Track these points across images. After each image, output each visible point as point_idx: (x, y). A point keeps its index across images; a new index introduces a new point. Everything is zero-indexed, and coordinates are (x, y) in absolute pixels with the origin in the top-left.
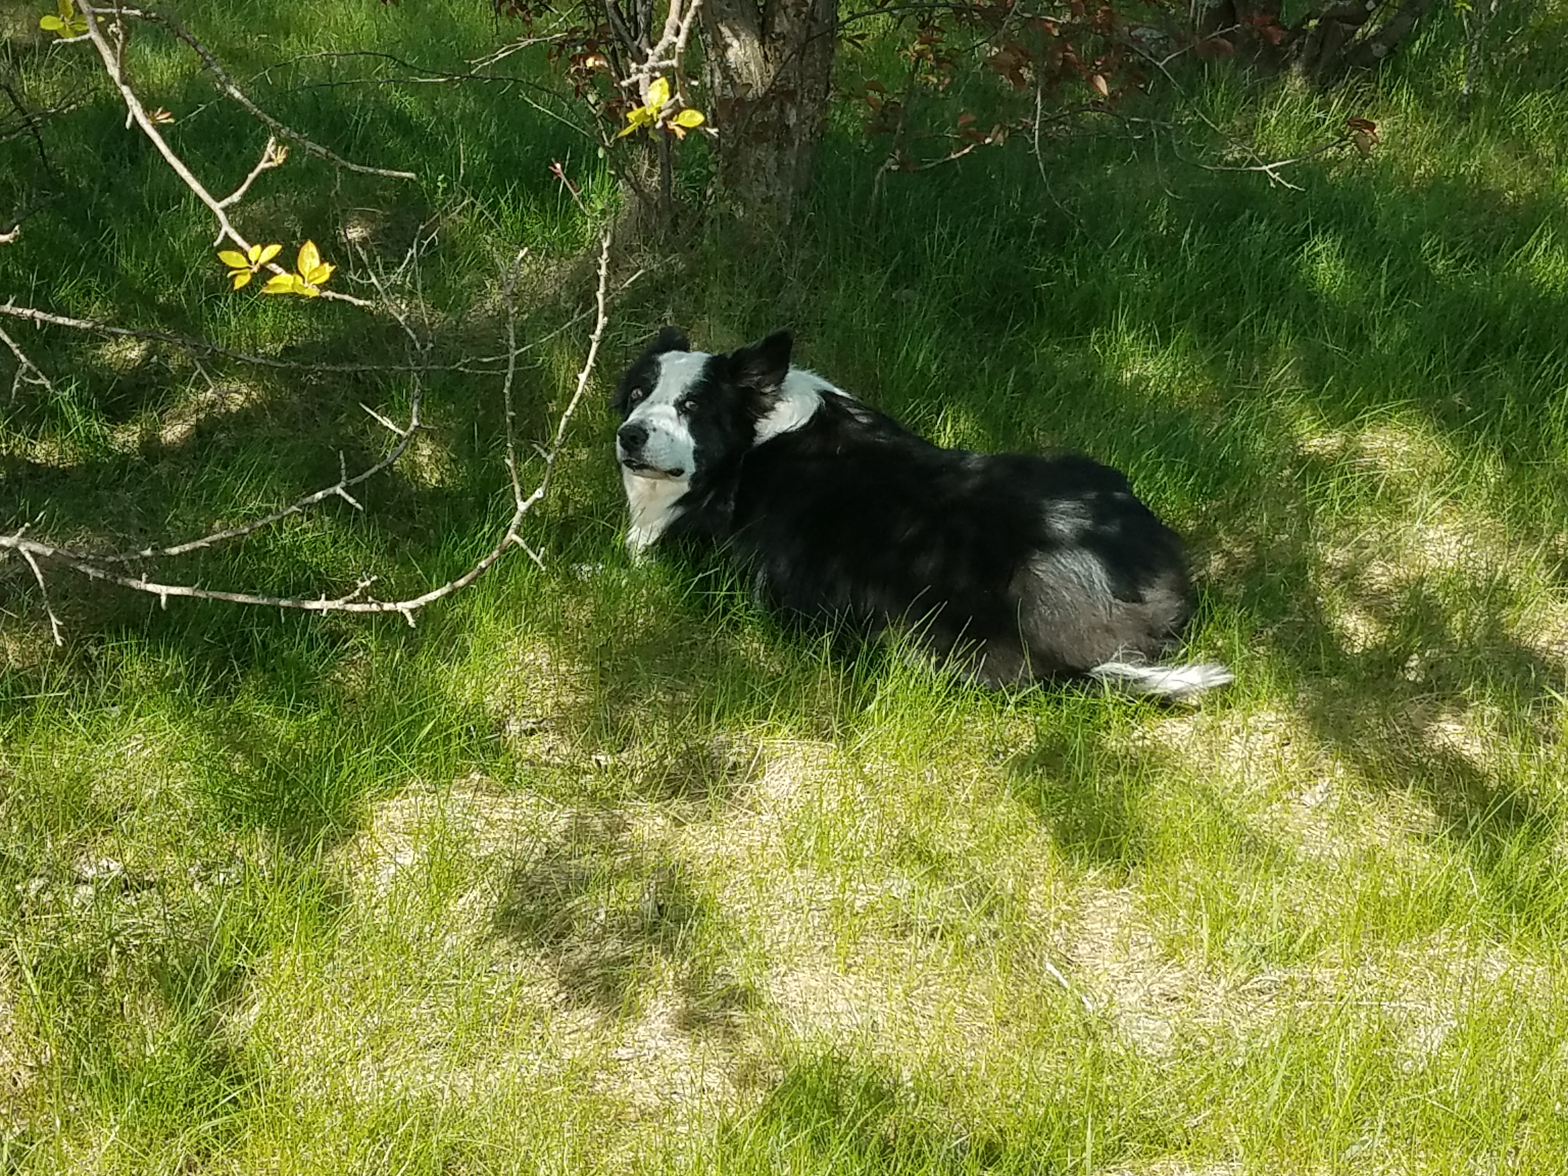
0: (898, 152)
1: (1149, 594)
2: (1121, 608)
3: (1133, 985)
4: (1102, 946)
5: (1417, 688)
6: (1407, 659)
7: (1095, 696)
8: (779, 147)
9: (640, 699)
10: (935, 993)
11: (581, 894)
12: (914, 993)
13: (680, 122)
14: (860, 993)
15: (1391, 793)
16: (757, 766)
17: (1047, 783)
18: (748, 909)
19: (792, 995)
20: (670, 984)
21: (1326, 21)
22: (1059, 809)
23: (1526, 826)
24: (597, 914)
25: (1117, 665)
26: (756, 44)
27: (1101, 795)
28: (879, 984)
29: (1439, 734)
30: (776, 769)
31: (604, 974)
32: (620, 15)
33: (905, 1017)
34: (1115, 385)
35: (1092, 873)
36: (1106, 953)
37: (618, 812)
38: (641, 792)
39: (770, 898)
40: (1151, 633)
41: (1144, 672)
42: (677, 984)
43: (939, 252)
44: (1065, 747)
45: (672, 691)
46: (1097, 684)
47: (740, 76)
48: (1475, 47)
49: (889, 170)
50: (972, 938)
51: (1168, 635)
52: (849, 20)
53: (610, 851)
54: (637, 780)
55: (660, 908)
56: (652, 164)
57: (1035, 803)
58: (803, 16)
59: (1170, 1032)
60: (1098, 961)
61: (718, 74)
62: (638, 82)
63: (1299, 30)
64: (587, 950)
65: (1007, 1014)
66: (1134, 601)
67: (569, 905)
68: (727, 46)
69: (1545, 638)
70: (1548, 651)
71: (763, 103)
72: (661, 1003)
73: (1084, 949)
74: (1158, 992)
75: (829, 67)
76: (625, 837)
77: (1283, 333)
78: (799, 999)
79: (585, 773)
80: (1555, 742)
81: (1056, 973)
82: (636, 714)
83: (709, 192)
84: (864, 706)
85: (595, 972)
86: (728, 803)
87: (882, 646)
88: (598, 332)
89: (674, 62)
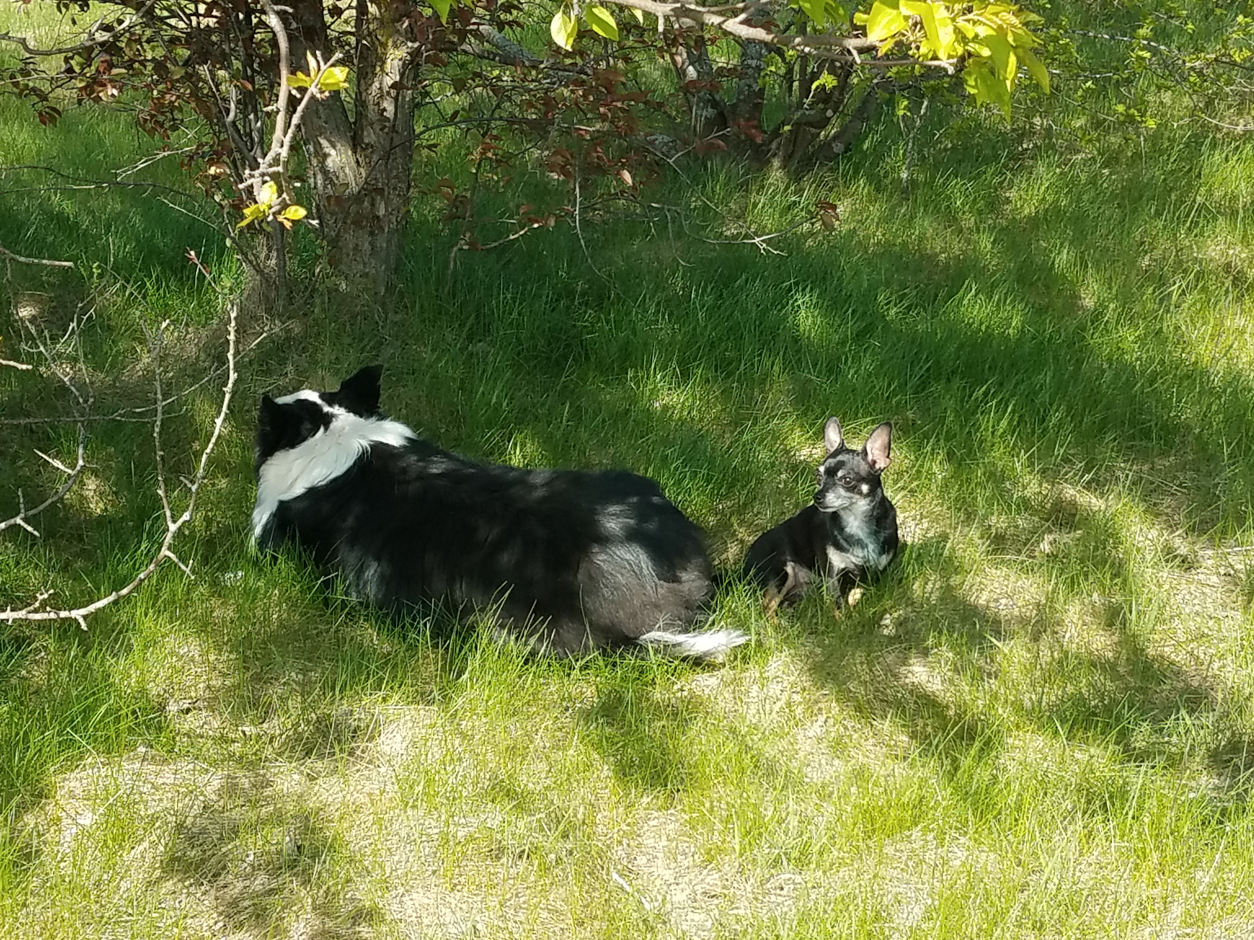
0: (468, 235)
1: (684, 576)
2: (664, 587)
3: (681, 886)
4: (656, 857)
5: (891, 640)
6: (881, 618)
7: (643, 659)
8: (372, 233)
9: (276, 680)
10: (524, 902)
11: (233, 840)
12: (508, 904)
13: (287, 216)
14: (464, 906)
15: (874, 723)
16: (374, 728)
17: (608, 730)
18: (371, 844)
19: (410, 911)
20: (309, 909)
21: (797, 125)
22: (618, 750)
23: (977, 745)
24: (247, 856)
25: (659, 633)
26: (350, 153)
27: (650, 737)
28: (479, 898)
29: (910, 675)
30: (390, 730)
31: (254, 905)
32: (238, 131)
33: (500, 924)
34: (649, 413)
35: (645, 800)
36: (659, 862)
37: (262, 772)
38: (280, 754)
39: (389, 834)
40: (687, 605)
41: (680, 638)
42: (314, 909)
43: (504, 313)
44: (620, 700)
45: (304, 671)
46: (643, 649)
47: (337, 178)
48: (910, 144)
49: (461, 249)
50: (553, 856)
51: (699, 607)
52: (424, 132)
53: (254, 804)
54: (276, 745)
55: (299, 848)
56: (270, 250)
57: (597, 746)
58: (386, 130)
59: (710, 922)
60: (652, 869)
61: (319, 176)
62: (252, 186)
63: (776, 133)
64: (240, 885)
65: (583, 916)
66: (673, 582)
67: (224, 850)
68: (326, 155)
69: (984, 598)
70: (988, 607)
71: (357, 198)
72: (302, 925)
73: (642, 860)
74: (701, 891)
75: (409, 170)
76: (268, 792)
77: (776, 368)
78: (415, 915)
79: (233, 742)
80: (996, 678)
81: (621, 881)
82: (275, 691)
83: (318, 270)
84: (459, 676)
85: (246, 903)
86: (352, 759)
87: (472, 628)
88: (230, 385)
89: (280, 169)
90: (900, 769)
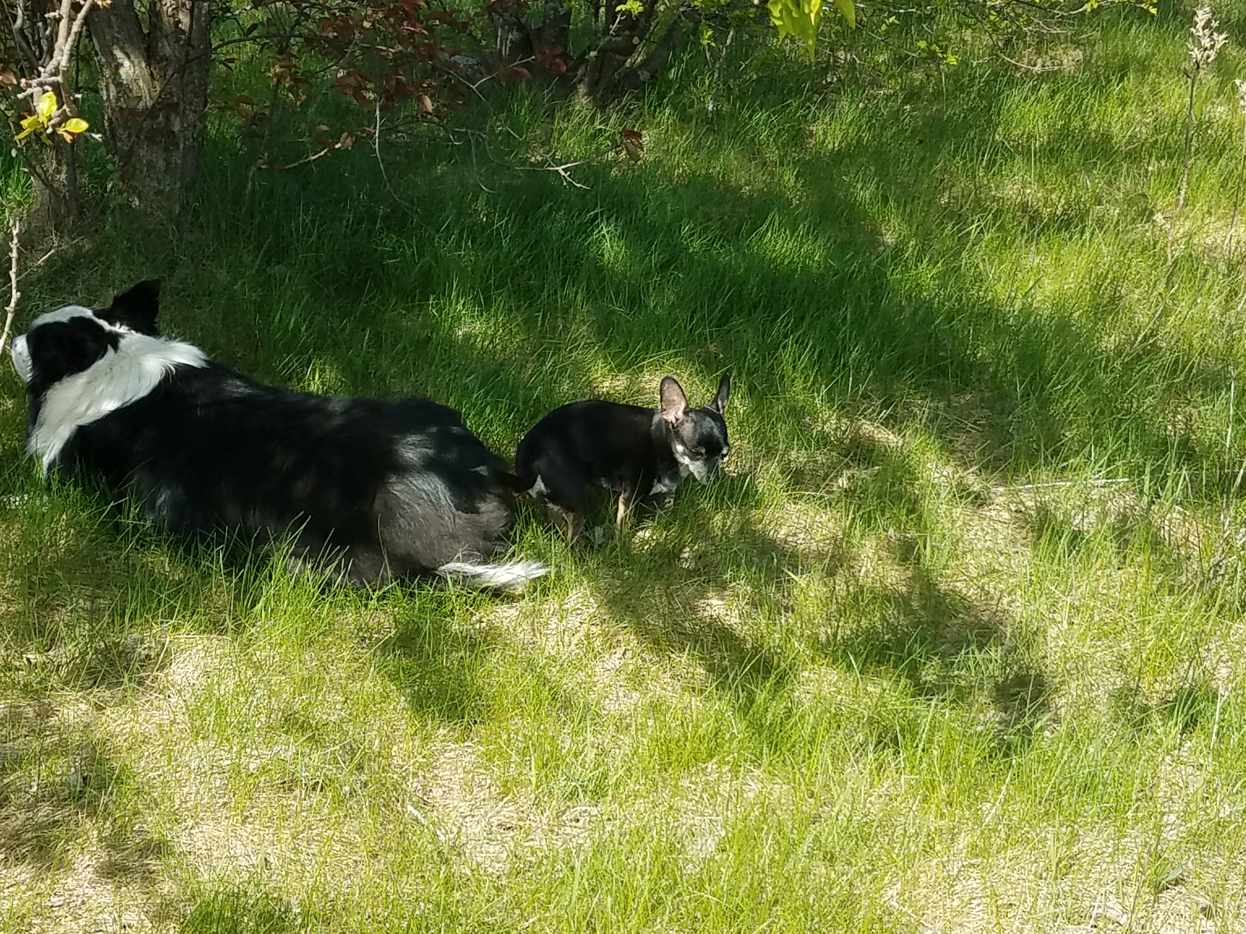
0: (266, 154)
1: (483, 507)
2: (462, 518)
3: (476, 818)
4: (452, 789)
5: (690, 573)
6: (681, 551)
7: (441, 590)
8: (166, 149)
9: (63, 606)
10: (317, 835)
11: (15, 770)
12: (300, 836)
13: (68, 129)
14: (255, 839)
15: (673, 656)
16: (165, 657)
17: (404, 661)
18: (160, 776)
19: (199, 844)
20: (94, 841)
21: (603, 52)
22: (415, 681)
23: (772, 679)
24: (31, 787)
25: (459, 564)
26: (144, 65)
27: (448, 668)
28: (271, 830)
29: (708, 608)
30: (182, 659)
31: (37, 837)
32: (26, 39)
33: (292, 856)
34: (450, 342)
35: (442, 731)
36: (455, 794)
37: (46, 701)
38: (66, 683)
39: (178, 766)
40: (486, 537)
41: (480, 569)
42: (101, 841)
43: (303, 235)
44: (418, 631)
45: (93, 598)
46: (442, 580)
47: (131, 91)
48: (716, 75)
49: (259, 169)
50: (347, 788)
51: (499, 538)
52: (221, 46)
53: (39, 734)
54: (63, 673)
55: (85, 779)
56: (59, 163)
57: (394, 677)
58: (182, 42)
59: (506, 854)
60: (448, 801)
61: (112, 88)
62: (31, 96)
63: (582, 59)
64: (22, 817)
65: (377, 848)
66: (471, 513)
67: (5, 781)
68: (119, 66)
69: (782, 532)
70: (786, 542)
71: (151, 113)
72: (87, 857)
73: (437, 792)
74: (496, 823)
75: (206, 85)
76: (53, 721)
77: (579, 297)
78: (205, 847)
79: (18, 669)
80: (793, 611)
81: (415, 812)
82: (61, 619)
83: (109, 186)
84: (253, 605)
85: (29, 835)
86: (141, 689)
87: (267, 556)
88: (12, 304)
89: (60, 79)
90: (696, 702)
